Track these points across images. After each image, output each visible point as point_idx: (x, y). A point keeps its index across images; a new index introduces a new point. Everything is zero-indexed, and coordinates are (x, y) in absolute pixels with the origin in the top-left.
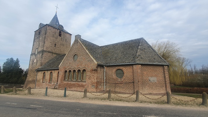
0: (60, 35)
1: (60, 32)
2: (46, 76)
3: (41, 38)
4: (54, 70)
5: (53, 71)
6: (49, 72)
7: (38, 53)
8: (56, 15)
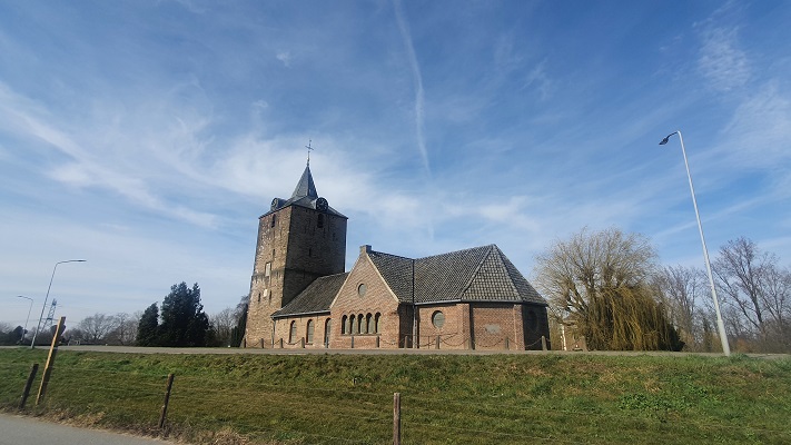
0: (320, 225)
1: (320, 217)
2: (299, 328)
3: (278, 237)
4: (318, 315)
5: (314, 318)
6: (306, 320)
7: (272, 273)
8: (308, 170)
